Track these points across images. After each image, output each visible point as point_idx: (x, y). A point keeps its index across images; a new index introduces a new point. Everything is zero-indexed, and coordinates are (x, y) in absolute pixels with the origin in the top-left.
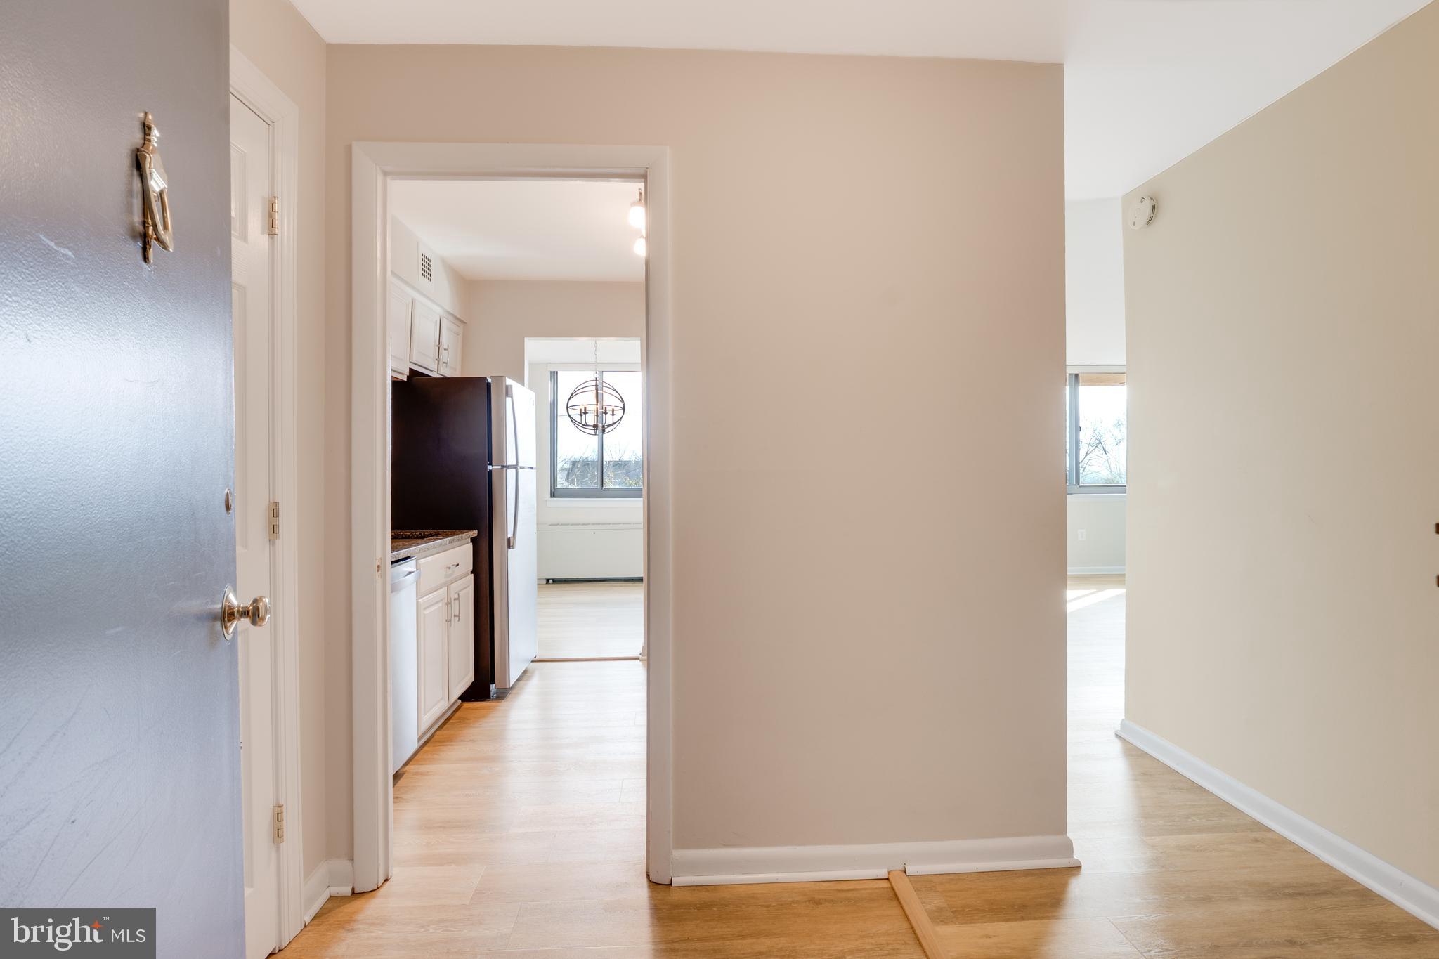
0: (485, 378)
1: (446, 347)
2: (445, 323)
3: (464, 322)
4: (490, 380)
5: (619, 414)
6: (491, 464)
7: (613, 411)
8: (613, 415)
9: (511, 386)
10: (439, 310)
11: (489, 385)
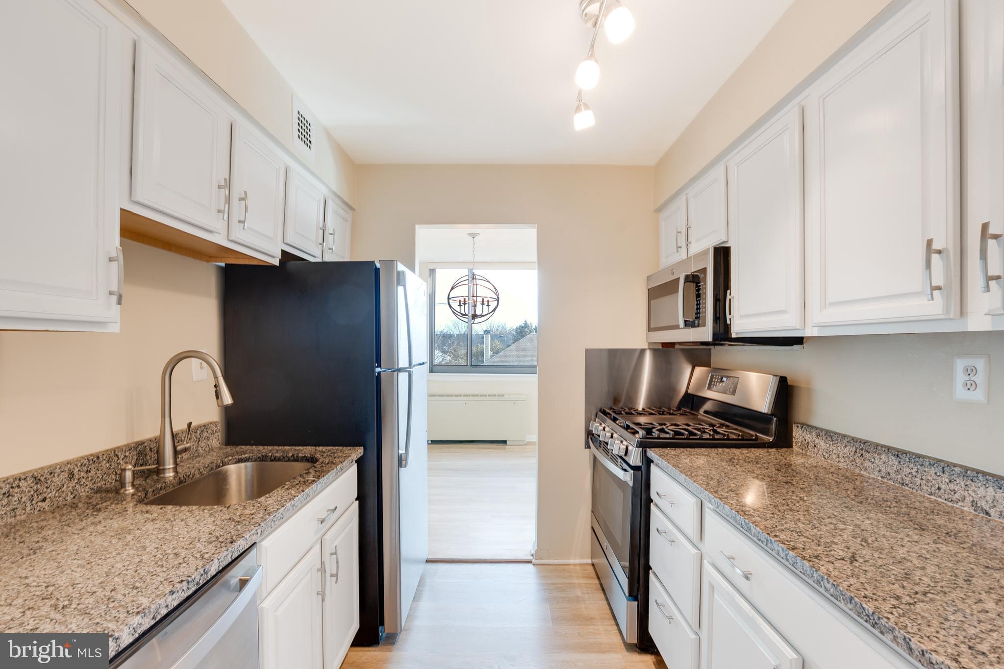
0: (373, 263)
1: (331, 231)
2: (331, 206)
3: (352, 209)
4: (378, 265)
5: (493, 304)
6: (379, 366)
7: (488, 301)
8: (488, 305)
9: (403, 272)
10: (324, 190)
11: (377, 271)
